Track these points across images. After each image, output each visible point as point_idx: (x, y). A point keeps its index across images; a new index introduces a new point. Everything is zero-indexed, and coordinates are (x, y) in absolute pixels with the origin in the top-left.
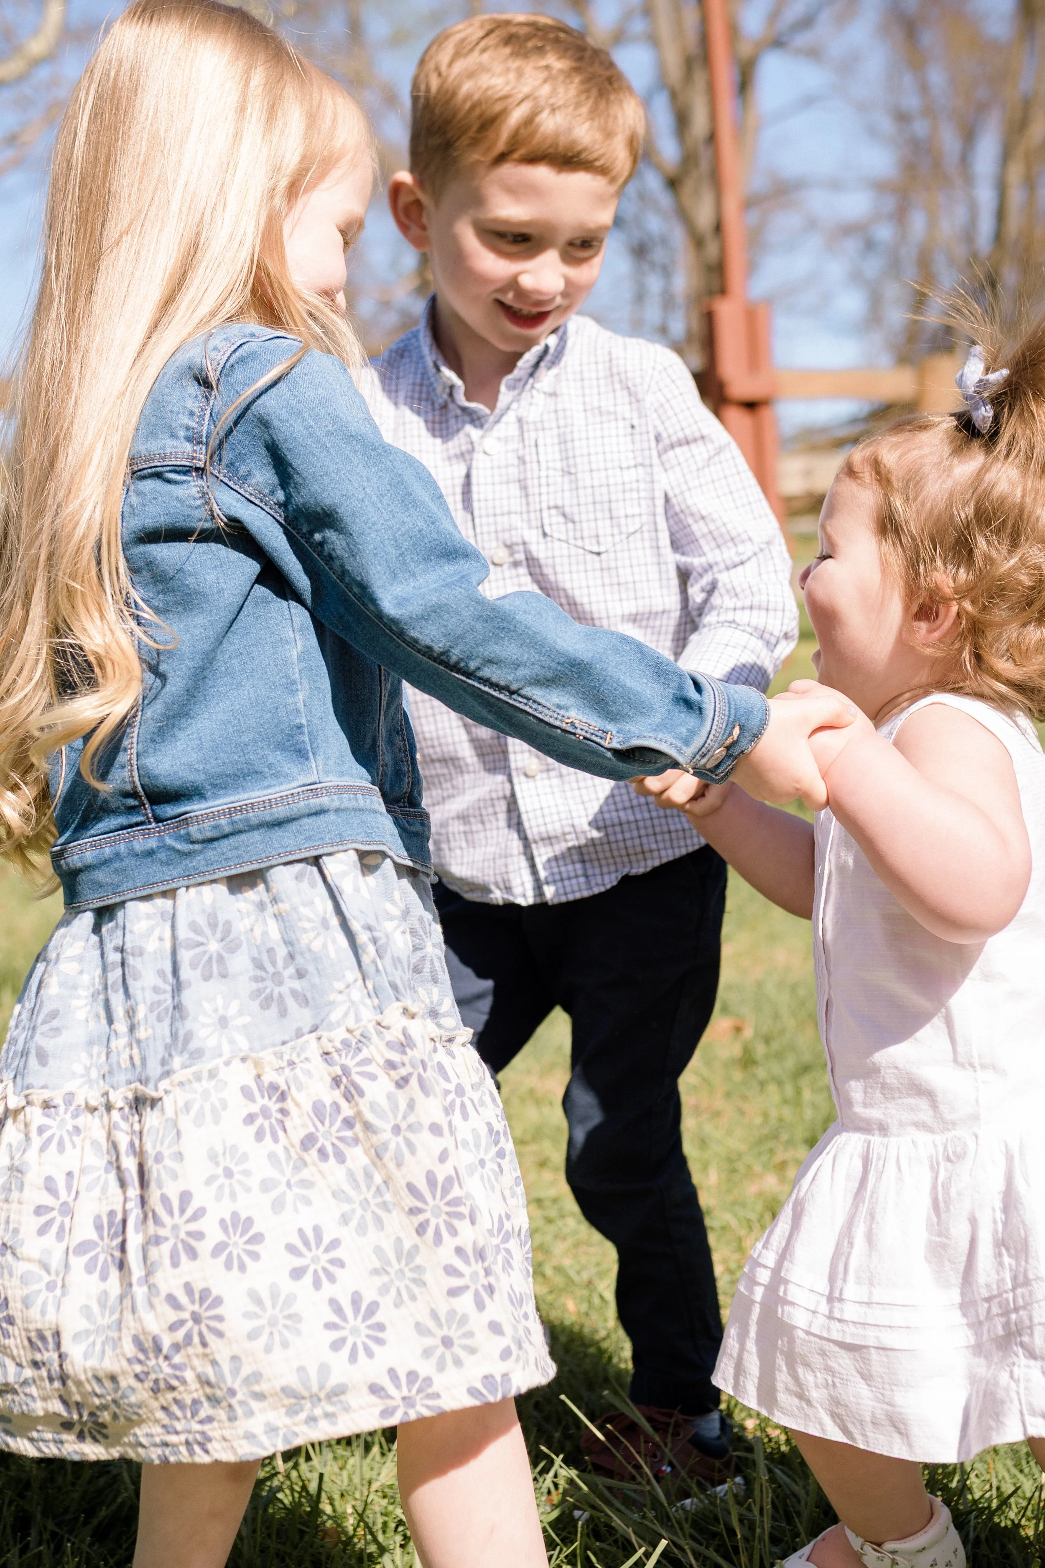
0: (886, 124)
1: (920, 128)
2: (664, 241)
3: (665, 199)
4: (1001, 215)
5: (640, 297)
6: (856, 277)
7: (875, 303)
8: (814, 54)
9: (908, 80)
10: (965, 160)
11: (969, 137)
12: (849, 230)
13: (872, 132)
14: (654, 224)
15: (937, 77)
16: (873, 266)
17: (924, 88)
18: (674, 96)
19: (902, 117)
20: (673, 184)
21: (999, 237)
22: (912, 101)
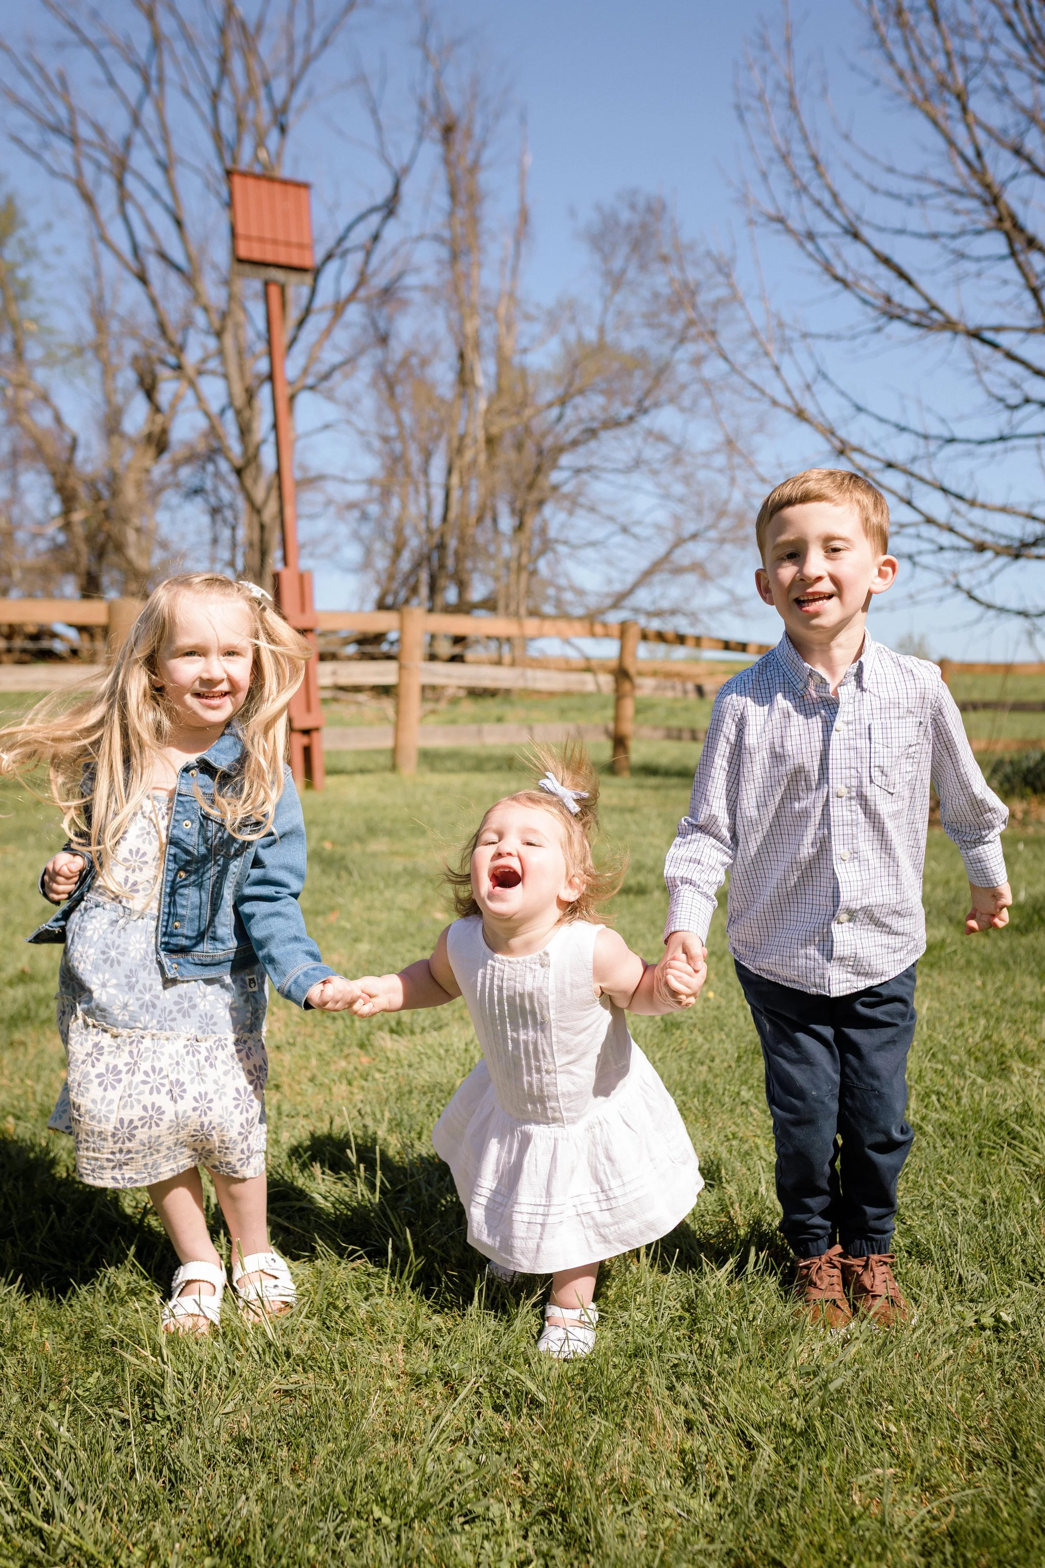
0: (377, 444)
1: (398, 447)
2: (232, 506)
3: (232, 479)
4: (446, 508)
5: (215, 541)
6: (356, 536)
7: (368, 552)
8: (330, 396)
9: (389, 416)
10: (425, 472)
11: (428, 455)
12: (351, 506)
13: (368, 447)
14: (226, 495)
15: (407, 417)
16: (366, 530)
17: (399, 423)
18: (238, 413)
19: (386, 439)
20: (239, 472)
21: (445, 518)
22: (393, 431)
